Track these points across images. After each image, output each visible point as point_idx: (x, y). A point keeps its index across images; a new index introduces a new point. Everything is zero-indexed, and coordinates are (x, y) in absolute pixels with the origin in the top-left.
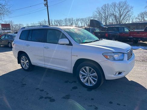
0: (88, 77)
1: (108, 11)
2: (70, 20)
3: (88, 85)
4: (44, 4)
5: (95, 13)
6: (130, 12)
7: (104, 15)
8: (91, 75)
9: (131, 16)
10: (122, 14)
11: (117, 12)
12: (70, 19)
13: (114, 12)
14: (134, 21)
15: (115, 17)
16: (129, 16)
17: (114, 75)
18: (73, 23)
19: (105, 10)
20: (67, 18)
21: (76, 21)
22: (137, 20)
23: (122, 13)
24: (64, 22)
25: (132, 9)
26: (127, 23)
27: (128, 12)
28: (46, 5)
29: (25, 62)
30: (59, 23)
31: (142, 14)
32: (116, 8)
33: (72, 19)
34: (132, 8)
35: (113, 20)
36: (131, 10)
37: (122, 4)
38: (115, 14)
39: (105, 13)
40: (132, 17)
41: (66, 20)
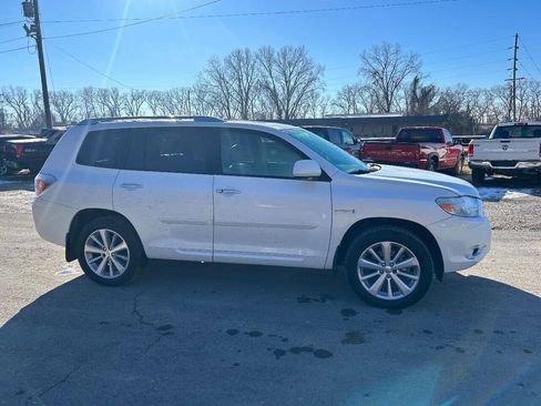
0: (385, 274)
1: (247, 75)
2: (104, 95)
3: (387, 298)
4: (25, 27)
5: (206, 76)
6: (317, 84)
7: (235, 86)
8: (396, 265)
9: (317, 96)
10: (294, 88)
11: (278, 80)
12: (106, 91)
13: (270, 80)
14: (329, 111)
15: (274, 94)
16: (314, 96)
17: (467, 257)
18: (116, 106)
19: (238, 70)
20: (91, 88)
21: (129, 99)
22: (338, 108)
23: (292, 83)
24: (79, 103)
25: (323, 75)
26: (307, 117)
27: (310, 81)
28: (32, 30)
29: (109, 253)
30: (56, 105)
31: (349, 92)
32: (274, 67)
33: (115, 91)
34: (321, 70)
35: (263, 104)
36: (319, 76)
37: (290, 57)
38: (272, 86)
39: (240, 80)
40: (320, 99)
41: (87, 93)
